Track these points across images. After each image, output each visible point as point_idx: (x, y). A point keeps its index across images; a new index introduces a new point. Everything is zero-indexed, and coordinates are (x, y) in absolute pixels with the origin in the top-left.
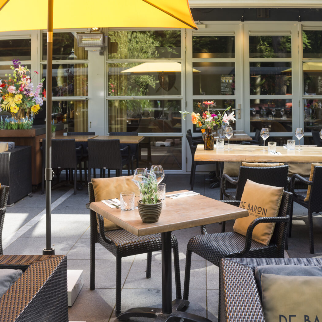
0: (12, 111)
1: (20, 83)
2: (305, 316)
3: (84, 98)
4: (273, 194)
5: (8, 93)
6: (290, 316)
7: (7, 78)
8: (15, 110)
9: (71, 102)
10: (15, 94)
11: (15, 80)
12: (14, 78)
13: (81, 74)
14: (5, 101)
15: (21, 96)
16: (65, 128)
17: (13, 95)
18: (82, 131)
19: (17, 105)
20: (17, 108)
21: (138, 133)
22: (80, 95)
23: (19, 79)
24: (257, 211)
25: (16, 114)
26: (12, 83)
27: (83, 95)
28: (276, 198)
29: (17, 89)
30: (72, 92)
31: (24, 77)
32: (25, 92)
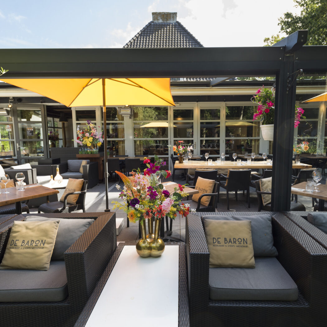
0: (88, 145)
1: (91, 132)
2: (225, 238)
3: (123, 139)
4: (210, 183)
5: (85, 136)
6: (218, 238)
7: (85, 129)
8: (89, 145)
9: (117, 141)
10: (89, 137)
11: (89, 130)
12: (88, 129)
13: (121, 128)
14: (84, 141)
15: (92, 138)
16: (114, 153)
17: (88, 138)
18: (122, 155)
19: (90, 142)
20: (90, 144)
21: (149, 156)
22: (120, 138)
23: (90, 130)
24: (203, 191)
25: (90, 147)
26: (87, 132)
27: (122, 138)
28: (211, 185)
29: (90, 135)
30: (117, 136)
31: (93, 129)
32: (94, 136)
